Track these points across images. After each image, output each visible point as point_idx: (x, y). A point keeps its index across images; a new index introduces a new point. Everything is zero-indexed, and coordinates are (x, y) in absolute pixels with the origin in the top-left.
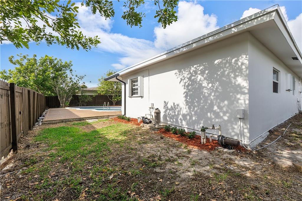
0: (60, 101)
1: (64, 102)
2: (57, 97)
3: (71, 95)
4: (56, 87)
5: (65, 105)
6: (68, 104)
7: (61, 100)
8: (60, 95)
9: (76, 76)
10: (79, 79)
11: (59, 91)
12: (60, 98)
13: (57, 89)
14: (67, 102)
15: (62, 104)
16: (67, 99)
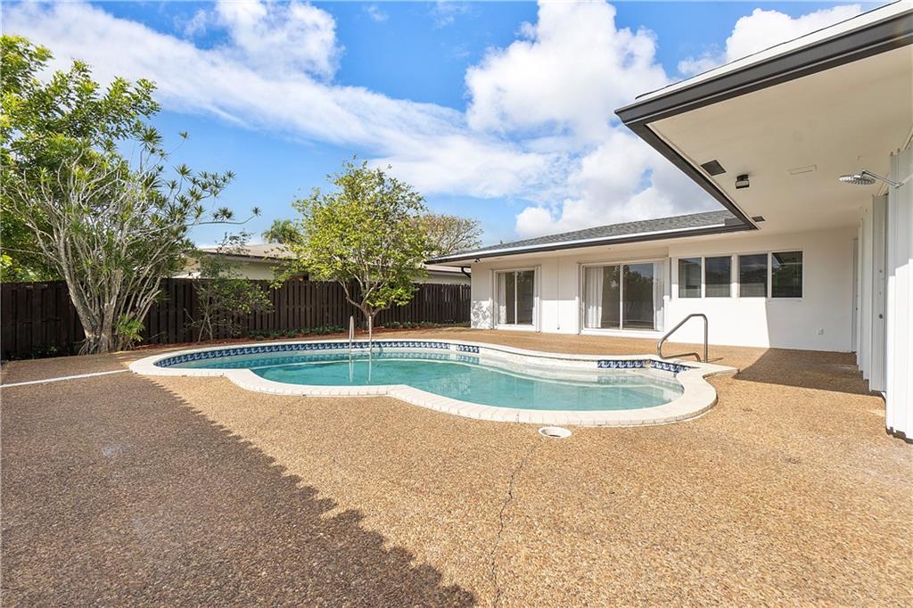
0: (81, 313)
1: (109, 319)
2: (59, 288)
3: (155, 279)
4: (49, 229)
5: (115, 338)
6: (135, 330)
7: (85, 309)
8: (79, 276)
9: (184, 172)
10: (199, 190)
11: (75, 254)
12: (80, 296)
13: (60, 239)
14: (127, 317)
15: (93, 330)
16: (128, 303)
